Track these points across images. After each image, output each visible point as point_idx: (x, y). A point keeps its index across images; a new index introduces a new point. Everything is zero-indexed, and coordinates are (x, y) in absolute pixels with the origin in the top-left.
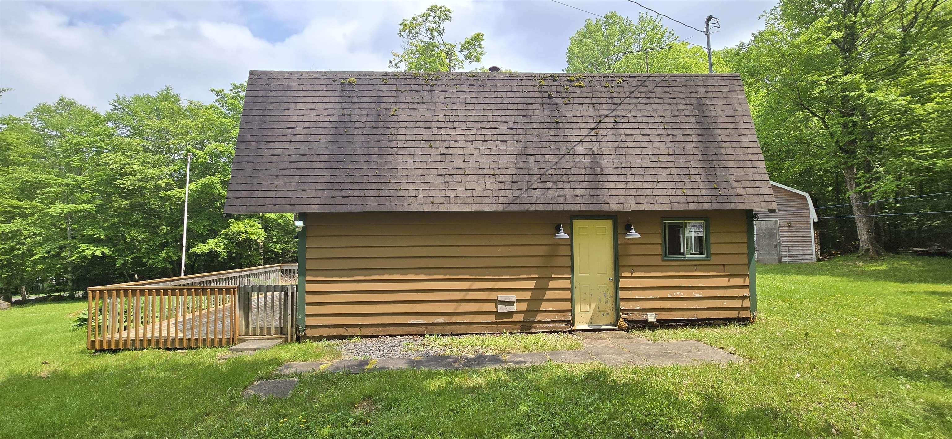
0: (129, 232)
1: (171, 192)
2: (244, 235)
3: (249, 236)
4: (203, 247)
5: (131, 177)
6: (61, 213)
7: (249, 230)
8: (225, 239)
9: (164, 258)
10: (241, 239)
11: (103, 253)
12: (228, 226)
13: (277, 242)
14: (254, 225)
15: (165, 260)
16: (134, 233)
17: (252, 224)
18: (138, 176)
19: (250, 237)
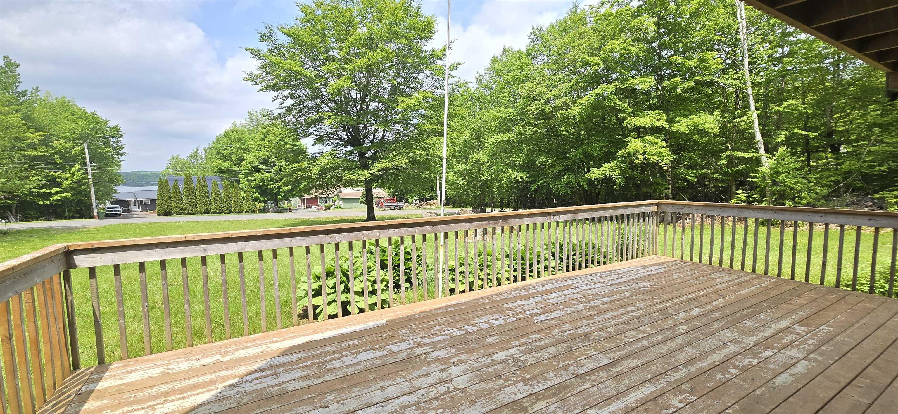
0: (539, 158)
1: (566, 111)
2: (641, 157)
3: (648, 157)
4: (598, 172)
5: (537, 102)
6: (496, 143)
7: (649, 149)
8: (622, 162)
9: (565, 184)
10: (637, 161)
11: (522, 178)
12: (624, 145)
13: (690, 167)
14: (656, 143)
15: (567, 186)
16: (542, 158)
17: (653, 141)
18: (542, 100)
19: (649, 159)
